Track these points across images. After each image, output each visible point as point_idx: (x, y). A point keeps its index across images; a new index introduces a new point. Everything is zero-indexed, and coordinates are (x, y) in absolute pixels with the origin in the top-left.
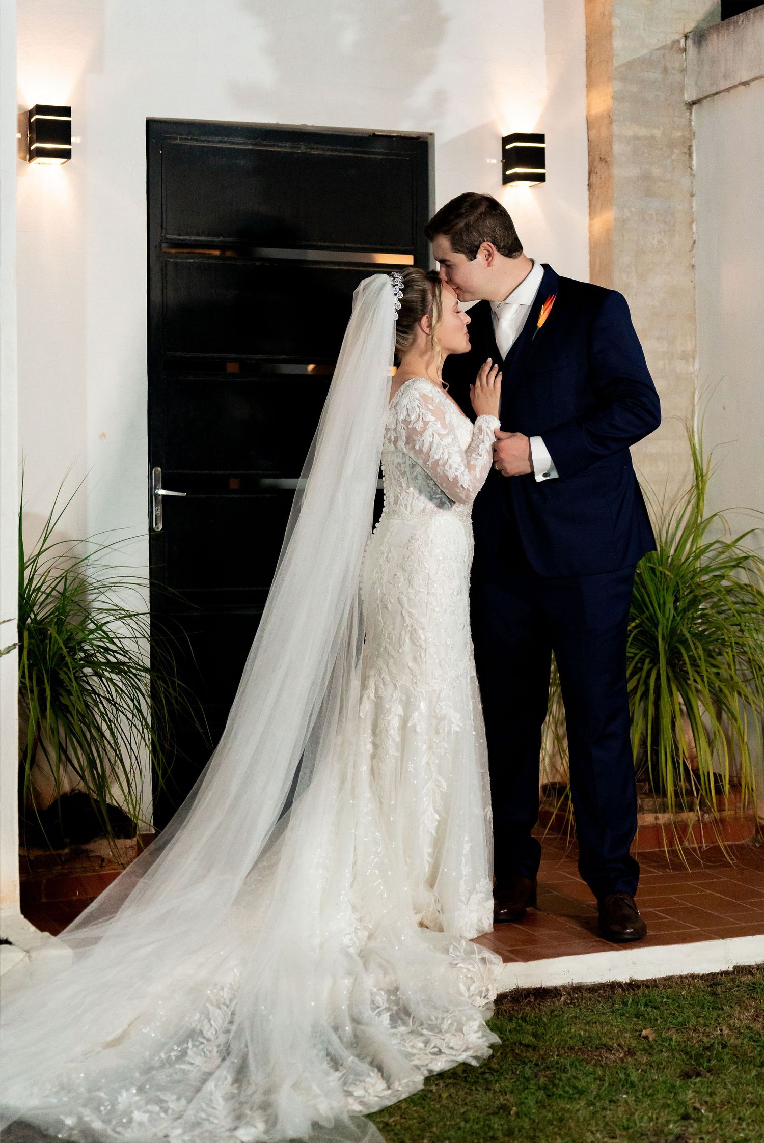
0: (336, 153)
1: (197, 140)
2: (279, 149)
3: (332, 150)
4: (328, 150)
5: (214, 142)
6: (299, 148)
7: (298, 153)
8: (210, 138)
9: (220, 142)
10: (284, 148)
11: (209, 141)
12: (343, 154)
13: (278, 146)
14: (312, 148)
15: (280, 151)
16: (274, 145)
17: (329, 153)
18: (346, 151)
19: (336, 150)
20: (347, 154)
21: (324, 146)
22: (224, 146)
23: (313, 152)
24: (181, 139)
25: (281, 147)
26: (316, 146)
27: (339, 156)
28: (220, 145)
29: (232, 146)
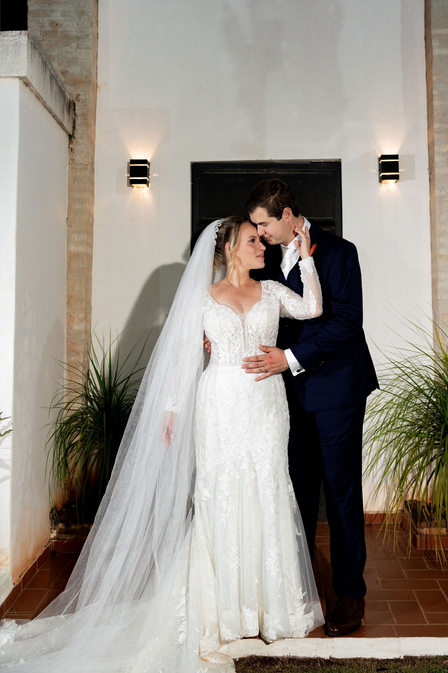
0: (290, 173)
1: (217, 171)
2: (260, 173)
3: (288, 171)
4: (286, 171)
5: (226, 171)
6: (271, 171)
7: (270, 174)
8: (224, 170)
9: (229, 171)
10: (264, 171)
11: (223, 171)
12: (295, 173)
13: (259, 171)
14: (277, 171)
15: (261, 174)
16: (257, 171)
17: (286, 173)
18: (296, 171)
19: (291, 171)
20: (297, 173)
21: (283, 170)
22: (232, 173)
23: (278, 173)
24: (209, 171)
25: (261, 171)
26: (280, 170)
27: (292, 174)
28: (230, 173)
29: (236, 173)
